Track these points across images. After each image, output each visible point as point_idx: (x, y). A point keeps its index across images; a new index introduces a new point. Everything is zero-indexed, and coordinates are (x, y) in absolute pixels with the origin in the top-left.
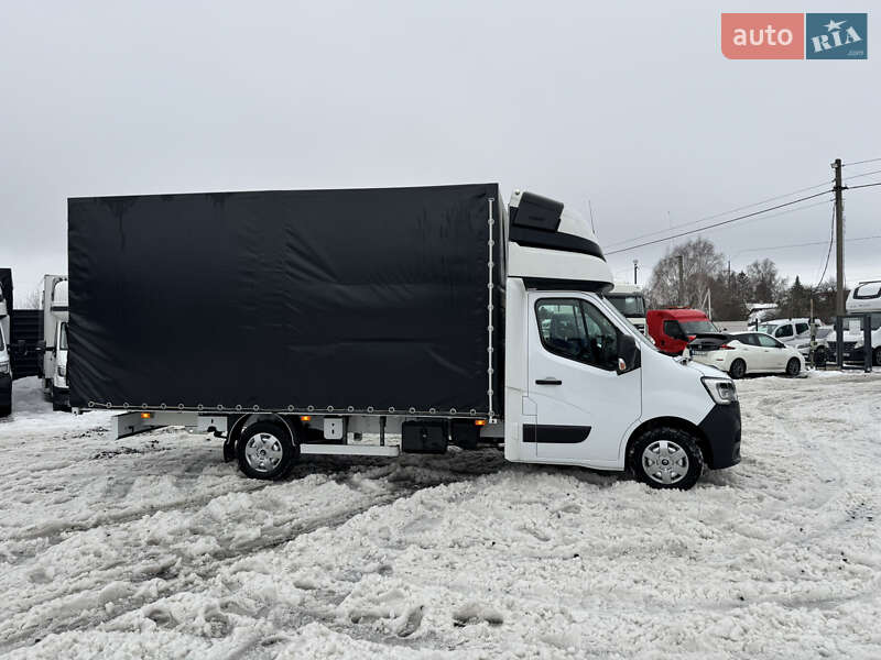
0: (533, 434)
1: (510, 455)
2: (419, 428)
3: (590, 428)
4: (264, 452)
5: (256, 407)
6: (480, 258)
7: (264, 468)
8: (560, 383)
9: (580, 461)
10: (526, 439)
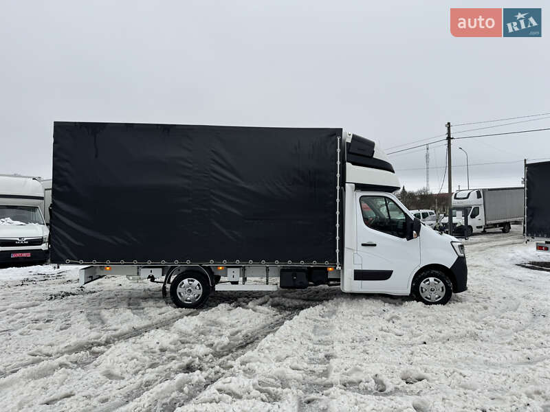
0: (360, 275)
2: (291, 273)
3: (393, 271)
4: (190, 290)
5: (188, 262)
6: (333, 171)
7: (190, 301)
8: (375, 245)
10: (356, 279)
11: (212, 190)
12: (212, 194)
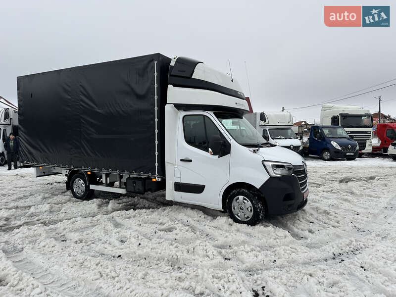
0: (180, 187)
1: (168, 198)
2: (132, 181)
3: (205, 186)
4: (79, 187)
6: (152, 94)
7: (79, 194)
8: (191, 161)
9: (203, 203)
10: (176, 190)
11: (81, 115)
12: (81, 117)
